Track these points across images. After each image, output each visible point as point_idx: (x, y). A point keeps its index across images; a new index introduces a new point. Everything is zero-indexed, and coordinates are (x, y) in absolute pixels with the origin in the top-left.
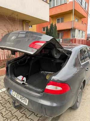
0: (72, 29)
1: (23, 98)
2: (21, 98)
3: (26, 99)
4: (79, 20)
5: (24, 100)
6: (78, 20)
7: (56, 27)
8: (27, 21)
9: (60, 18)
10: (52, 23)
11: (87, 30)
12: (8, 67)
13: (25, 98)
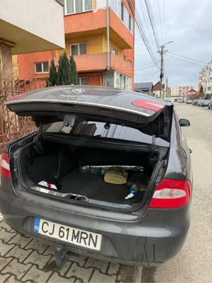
0: (106, 70)
1: (84, 236)
2: (75, 236)
3: (94, 235)
4: (119, 52)
5: (87, 240)
6: (116, 52)
7: (74, 63)
8: (6, 43)
9: (78, 44)
10: (65, 54)
11: (133, 74)
12: (13, 159)
13: (89, 233)
